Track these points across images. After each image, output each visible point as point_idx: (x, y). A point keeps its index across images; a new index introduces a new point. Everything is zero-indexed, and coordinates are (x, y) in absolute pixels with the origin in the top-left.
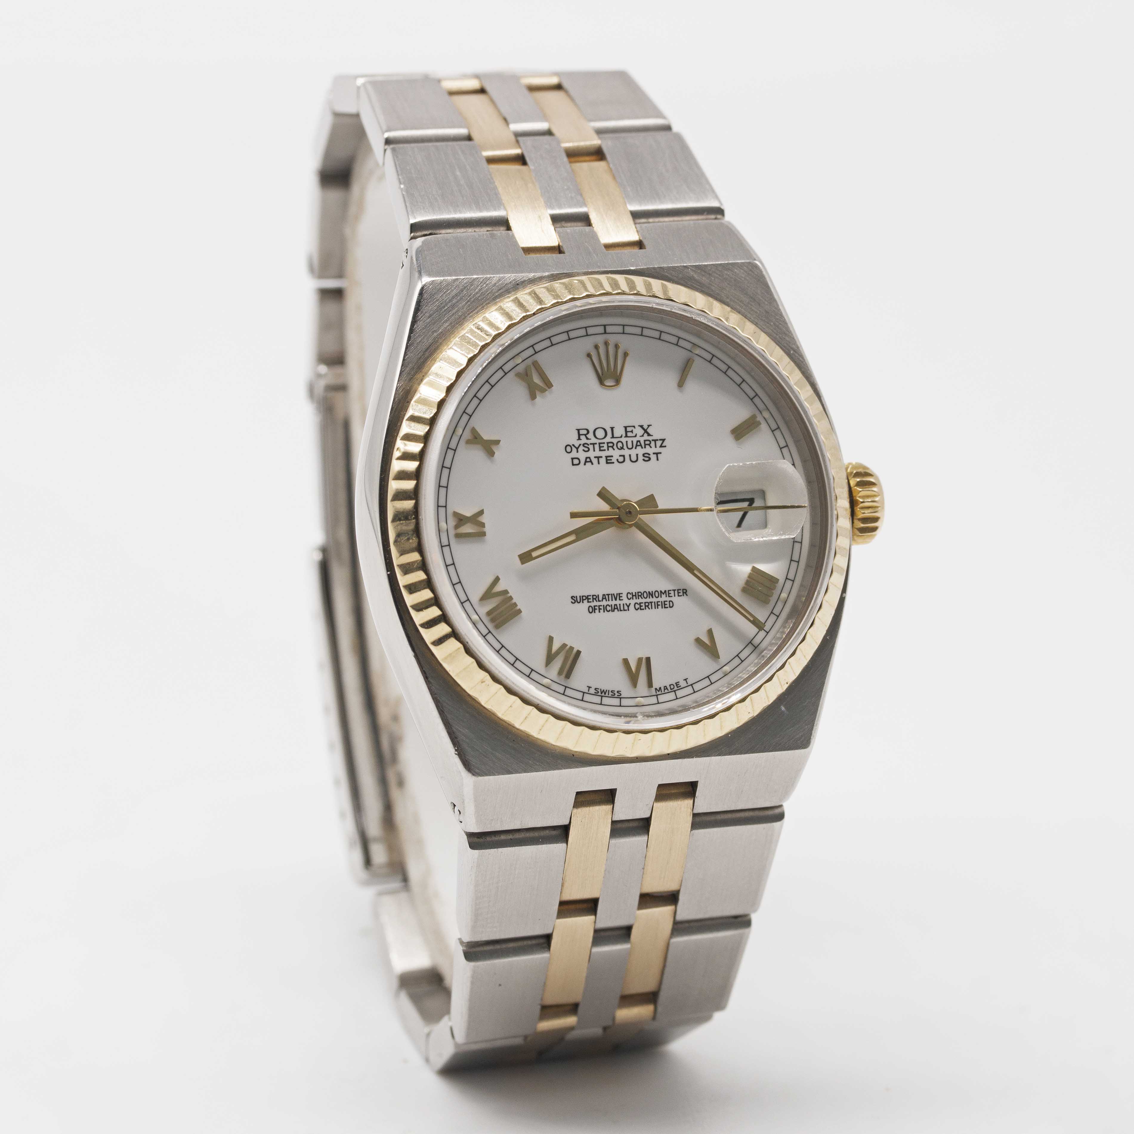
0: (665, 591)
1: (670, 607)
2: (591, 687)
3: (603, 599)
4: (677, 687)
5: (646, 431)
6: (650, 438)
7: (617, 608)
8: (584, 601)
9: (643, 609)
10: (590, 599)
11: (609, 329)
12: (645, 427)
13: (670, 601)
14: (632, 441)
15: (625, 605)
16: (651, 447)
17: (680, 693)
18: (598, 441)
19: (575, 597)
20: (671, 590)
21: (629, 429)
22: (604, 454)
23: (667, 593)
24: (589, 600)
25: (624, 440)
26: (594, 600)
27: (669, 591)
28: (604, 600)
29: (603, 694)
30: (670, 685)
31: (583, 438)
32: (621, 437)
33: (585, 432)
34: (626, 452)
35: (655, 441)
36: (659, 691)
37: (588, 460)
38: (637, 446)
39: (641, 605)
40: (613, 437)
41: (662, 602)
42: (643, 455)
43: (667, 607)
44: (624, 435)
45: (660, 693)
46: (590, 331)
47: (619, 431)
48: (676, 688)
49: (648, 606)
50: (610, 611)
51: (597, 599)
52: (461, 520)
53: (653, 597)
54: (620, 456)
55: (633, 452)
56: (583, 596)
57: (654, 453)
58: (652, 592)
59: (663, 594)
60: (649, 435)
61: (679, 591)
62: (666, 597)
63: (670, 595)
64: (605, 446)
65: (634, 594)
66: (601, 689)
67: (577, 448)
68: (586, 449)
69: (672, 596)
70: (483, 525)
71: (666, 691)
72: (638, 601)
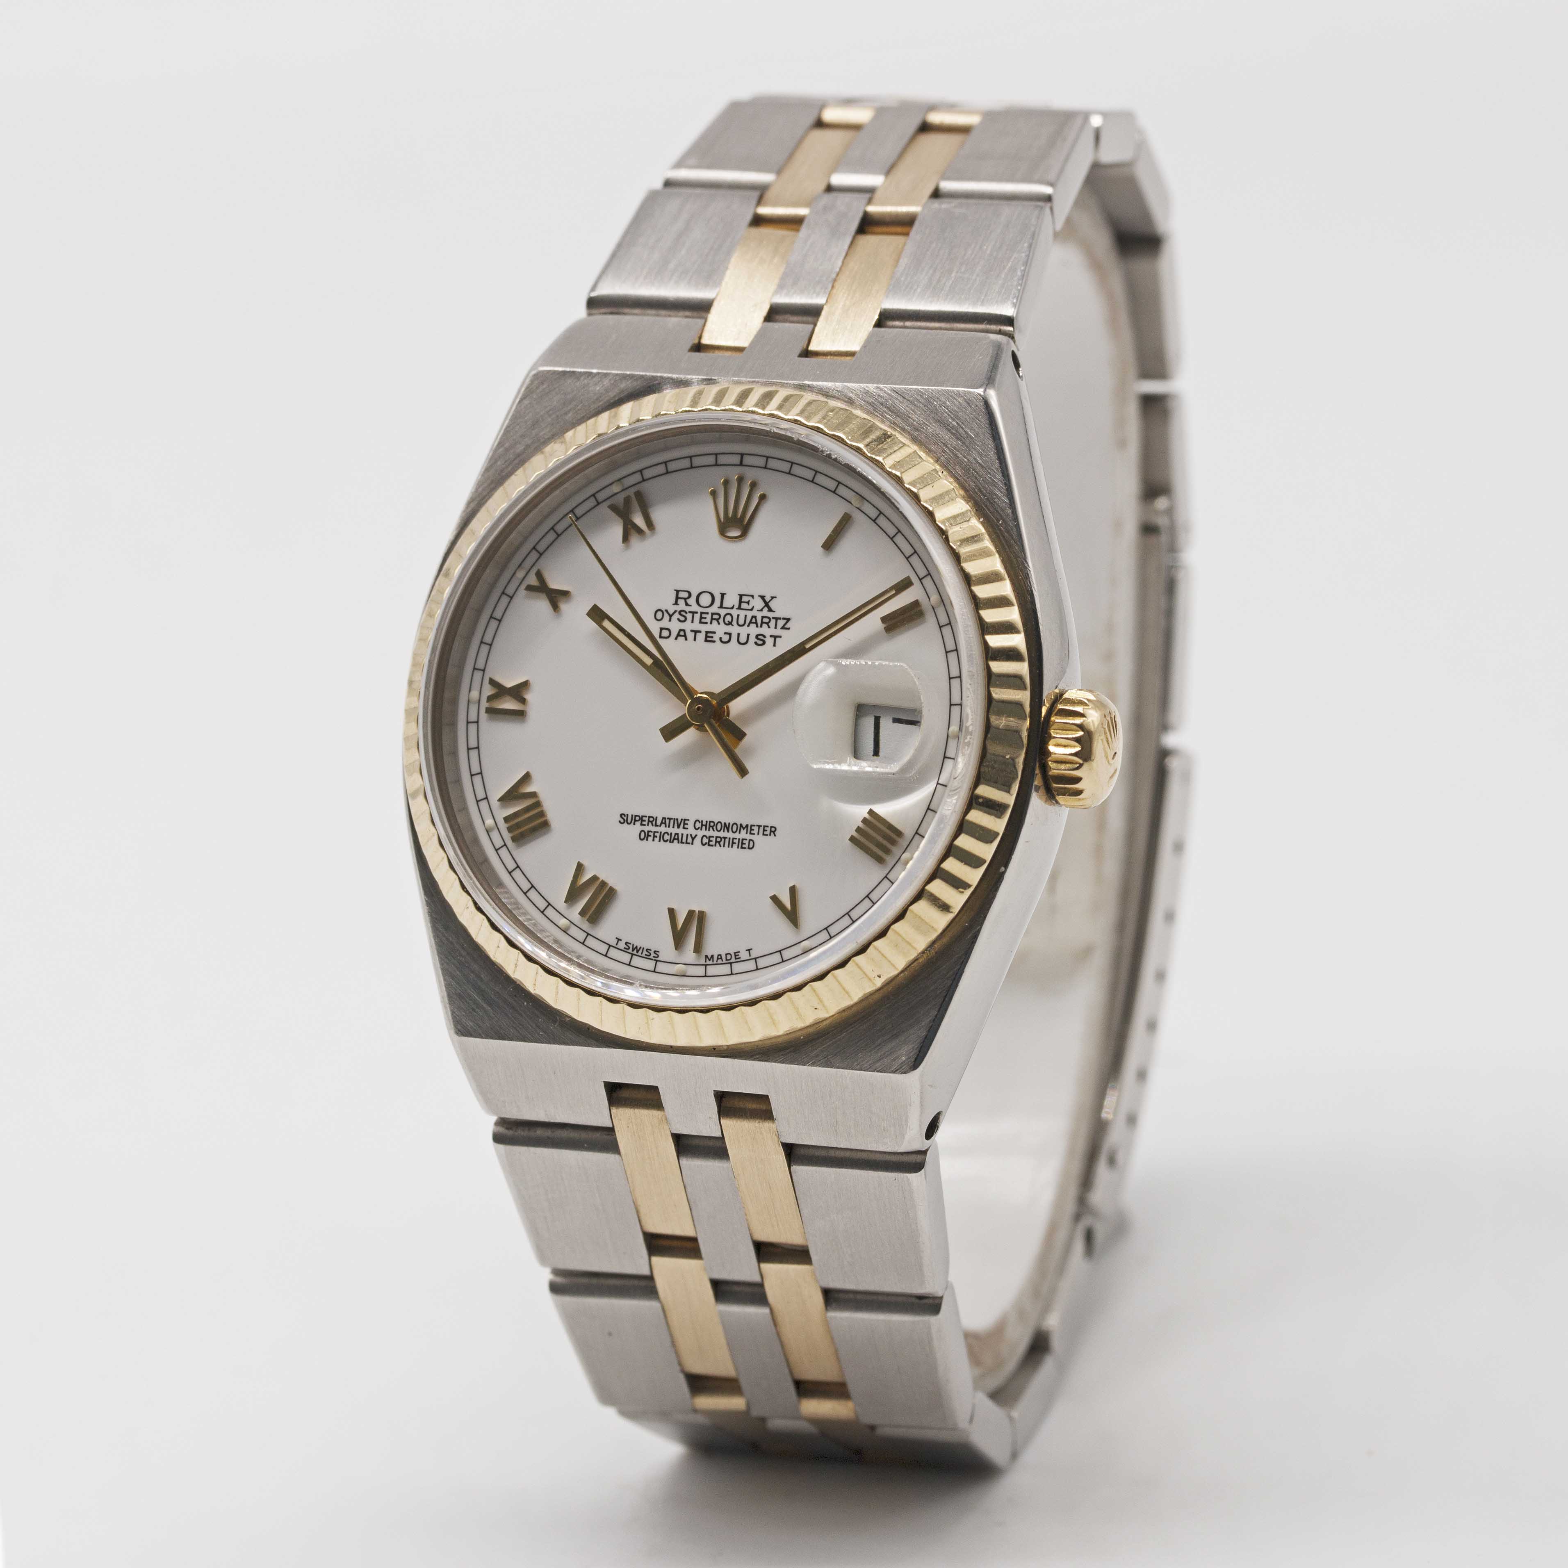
0: (747, 826)
1: (749, 848)
2: (621, 940)
3: (662, 823)
4: (736, 959)
5: (767, 604)
6: (771, 615)
7: (678, 839)
8: (636, 822)
9: (712, 846)
10: (645, 821)
11: (747, 460)
12: (767, 599)
13: (750, 840)
14: (746, 616)
15: (689, 837)
16: (769, 627)
17: (737, 968)
18: (700, 610)
19: (625, 816)
20: (754, 826)
21: (745, 599)
22: (704, 628)
23: (749, 828)
24: (644, 823)
25: (735, 612)
26: (650, 823)
27: (752, 826)
28: (663, 825)
29: (635, 951)
30: (726, 955)
31: (681, 602)
32: (732, 608)
33: (686, 595)
34: (734, 630)
35: (777, 619)
36: (710, 960)
37: (682, 633)
38: (751, 622)
39: (711, 839)
40: (721, 607)
41: (739, 839)
42: (757, 637)
43: (745, 848)
44: (737, 606)
45: (711, 962)
46: (722, 459)
47: (731, 600)
48: (733, 960)
49: (719, 842)
50: (667, 840)
51: (654, 823)
52: (501, 691)
53: (728, 831)
54: (725, 633)
55: (744, 631)
56: (636, 816)
57: (771, 636)
58: (729, 824)
59: (744, 829)
60: (770, 610)
61: (766, 828)
62: (747, 833)
63: (752, 832)
64: (709, 617)
65: (704, 823)
66: (633, 945)
67: (671, 616)
68: (682, 619)
69: (754, 834)
70: (523, 701)
71: (720, 961)
72: (708, 834)
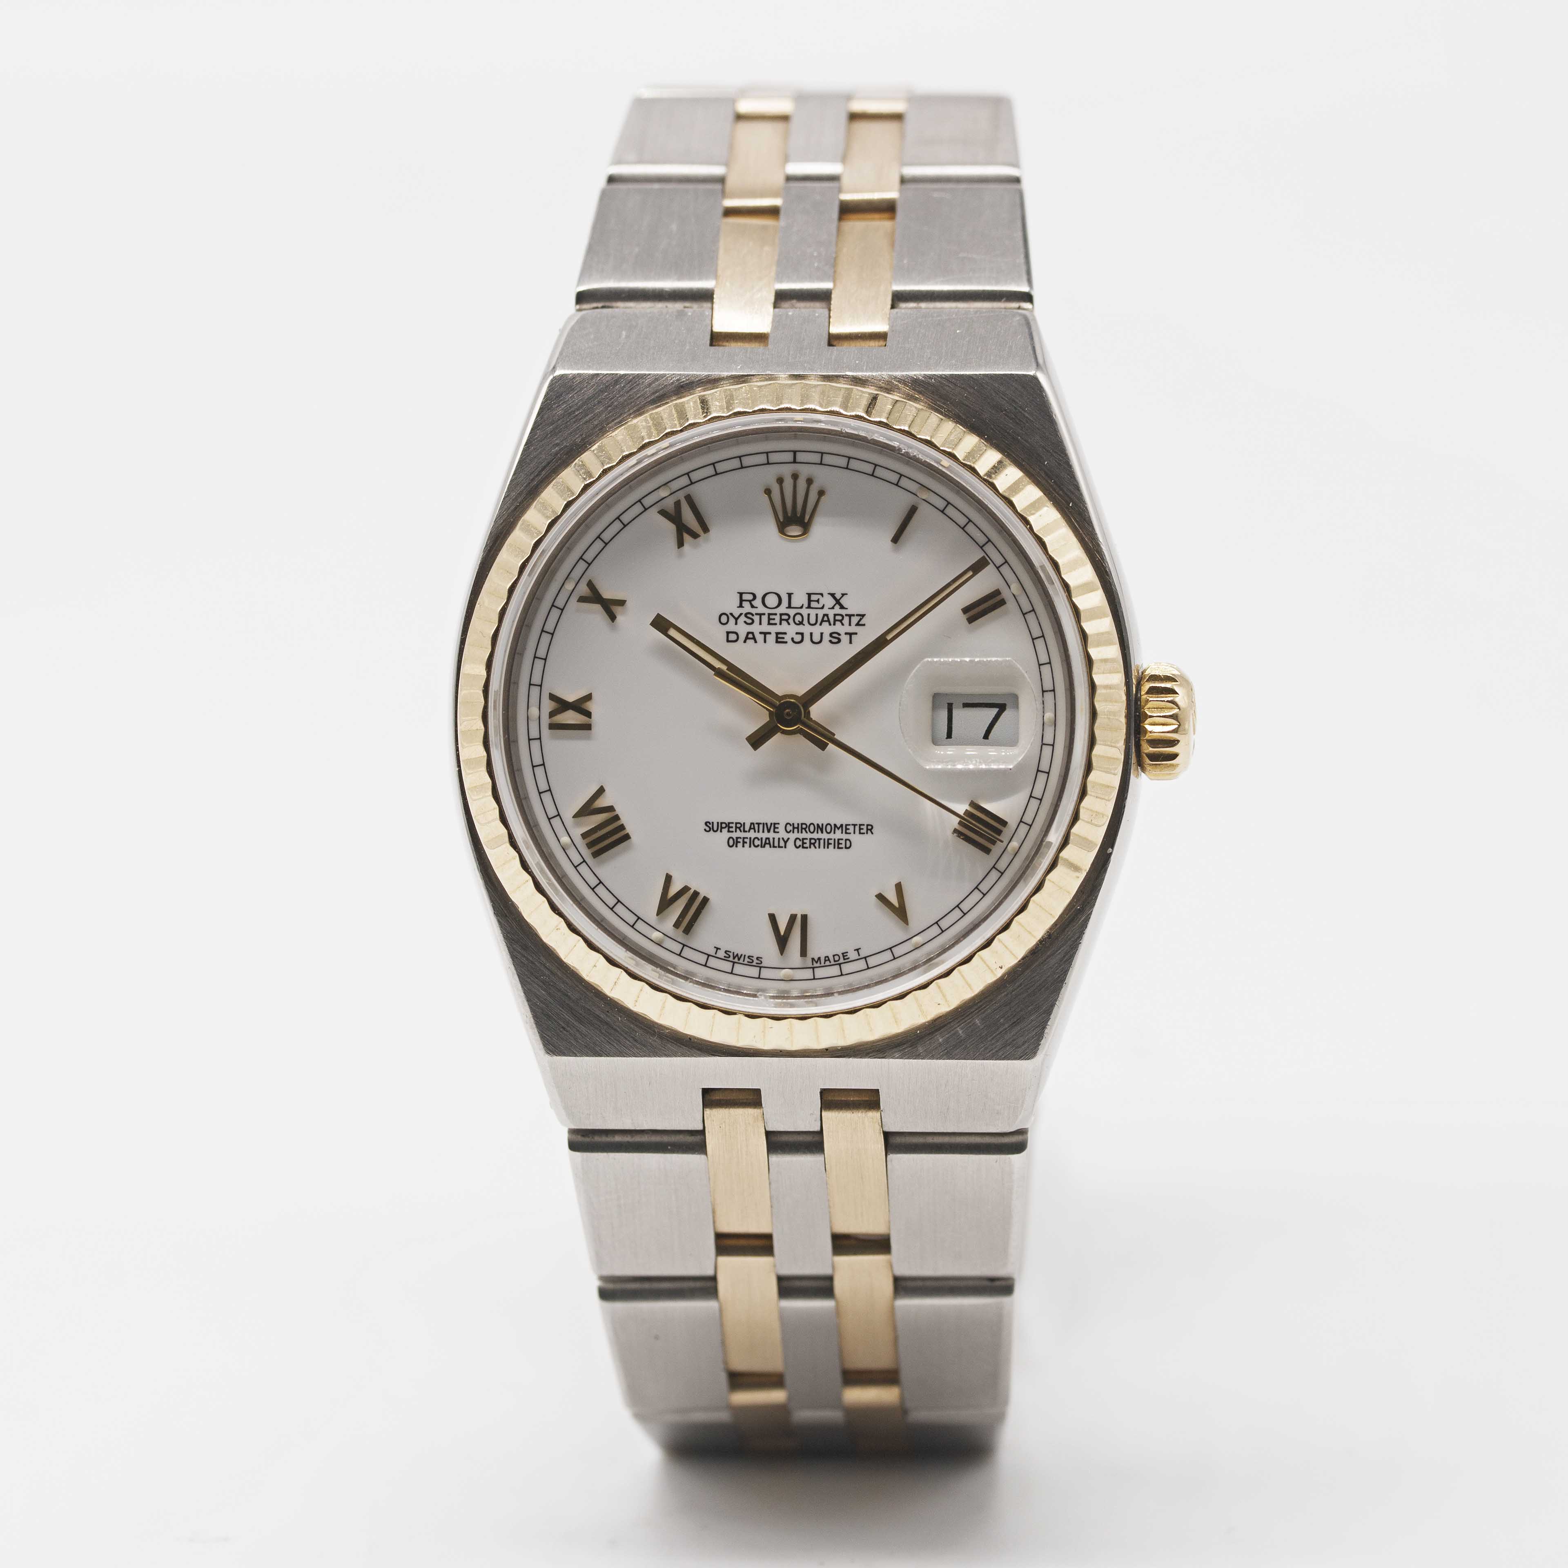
0: (842, 826)
1: (846, 848)
2: (720, 949)
3: (750, 828)
4: (844, 959)
5: (838, 602)
6: (843, 612)
7: (769, 844)
8: (723, 830)
9: (807, 848)
10: (732, 827)
11: (800, 457)
12: (838, 596)
13: (846, 840)
14: (817, 615)
15: (781, 840)
16: (843, 624)
17: (847, 968)
18: (767, 611)
19: (710, 824)
20: (850, 825)
21: (813, 597)
22: (773, 629)
23: (844, 828)
24: (731, 829)
25: (805, 612)
26: (738, 829)
27: (846, 825)
28: (752, 831)
29: (736, 959)
30: (834, 956)
31: (746, 605)
32: (802, 607)
33: (750, 597)
34: (806, 629)
35: (850, 616)
36: (817, 962)
37: (750, 636)
38: (823, 621)
39: (805, 841)
40: (789, 607)
41: (835, 839)
42: (831, 635)
43: (842, 848)
44: (806, 605)
45: (818, 965)
46: (773, 458)
47: (799, 599)
48: (842, 960)
49: (814, 844)
50: (758, 846)
51: (742, 828)
52: (562, 705)
53: (822, 832)
54: (797, 633)
55: (817, 630)
56: (722, 823)
57: (846, 634)
58: (822, 825)
59: (838, 829)
60: (842, 607)
61: (862, 827)
62: (842, 833)
63: (848, 831)
64: (777, 618)
65: (796, 826)
66: (733, 953)
67: (736, 619)
68: (749, 621)
69: (850, 833)
70: (588, 714)
71: (827, 963)
72: (801, 836)
